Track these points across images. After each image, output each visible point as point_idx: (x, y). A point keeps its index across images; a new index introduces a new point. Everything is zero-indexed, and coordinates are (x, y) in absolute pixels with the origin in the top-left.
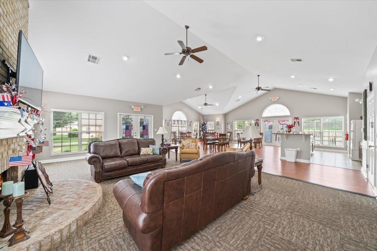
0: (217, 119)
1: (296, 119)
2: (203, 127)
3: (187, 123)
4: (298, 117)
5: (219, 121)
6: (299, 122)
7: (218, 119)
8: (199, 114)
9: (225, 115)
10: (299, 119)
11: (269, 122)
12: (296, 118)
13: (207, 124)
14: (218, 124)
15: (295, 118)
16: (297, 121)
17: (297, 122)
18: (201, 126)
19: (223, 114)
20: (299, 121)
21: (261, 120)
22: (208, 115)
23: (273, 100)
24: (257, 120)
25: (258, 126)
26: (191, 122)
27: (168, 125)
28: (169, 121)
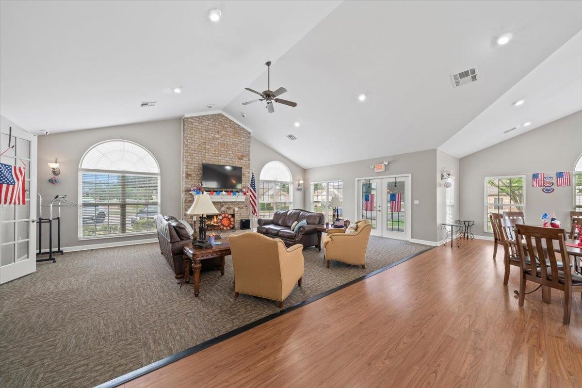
27: (546, 190)
28: (555, 176)
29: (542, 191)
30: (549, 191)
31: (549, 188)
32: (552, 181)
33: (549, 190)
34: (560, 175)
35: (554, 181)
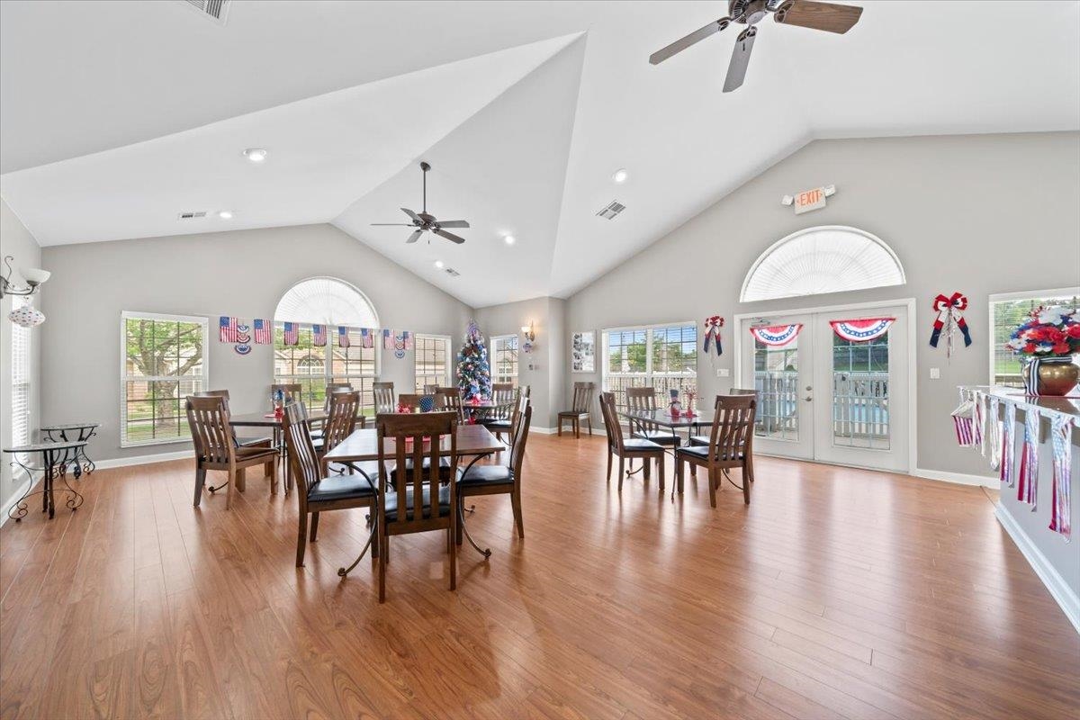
0: (529, 323)
1: (951, 303)
2: (468, 360)
3: (379, 341)
4: (957, 295)
5: (537, 331)
6: (967, 322)
7: (531, 323)
8: (452, 299)
9: (565, 305)
10: (969, 304)
11: (776, 329)
12: (949, 296)
13: (487, 345)
14: (530, 345)
15: (941, 298)
16: (957, 314)
17: (955, 326)
18: (459, 355)
19: (552, 299)
20: (967, 315)
21: (737, 318)
22: (492, 308)
23: (799, 209)
24: (714, 323)
25: (720, 352)
26: (405, 336)
27: (241, 349)
28: (252, 328)
29: (234, 352)
30: (244, 351)
31: (243, 346)
32: (248, 334)
33: (245, 349)
34: (258, 324)
35: (251, 332)
